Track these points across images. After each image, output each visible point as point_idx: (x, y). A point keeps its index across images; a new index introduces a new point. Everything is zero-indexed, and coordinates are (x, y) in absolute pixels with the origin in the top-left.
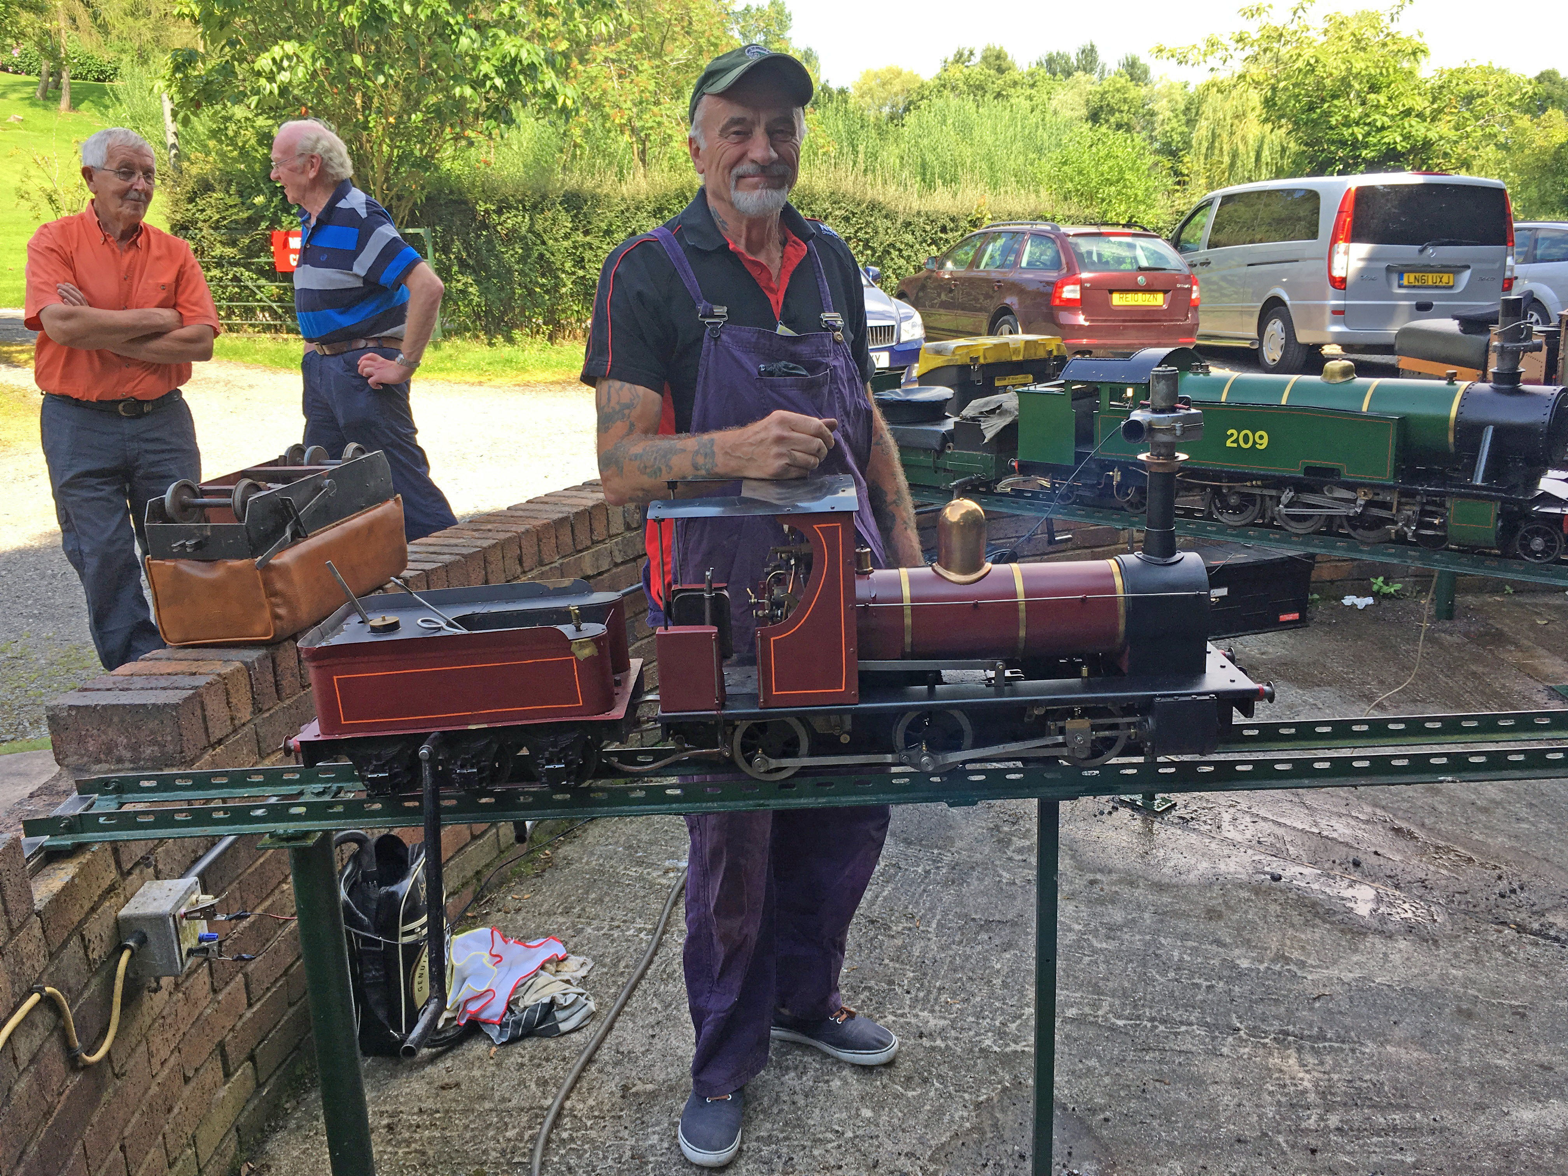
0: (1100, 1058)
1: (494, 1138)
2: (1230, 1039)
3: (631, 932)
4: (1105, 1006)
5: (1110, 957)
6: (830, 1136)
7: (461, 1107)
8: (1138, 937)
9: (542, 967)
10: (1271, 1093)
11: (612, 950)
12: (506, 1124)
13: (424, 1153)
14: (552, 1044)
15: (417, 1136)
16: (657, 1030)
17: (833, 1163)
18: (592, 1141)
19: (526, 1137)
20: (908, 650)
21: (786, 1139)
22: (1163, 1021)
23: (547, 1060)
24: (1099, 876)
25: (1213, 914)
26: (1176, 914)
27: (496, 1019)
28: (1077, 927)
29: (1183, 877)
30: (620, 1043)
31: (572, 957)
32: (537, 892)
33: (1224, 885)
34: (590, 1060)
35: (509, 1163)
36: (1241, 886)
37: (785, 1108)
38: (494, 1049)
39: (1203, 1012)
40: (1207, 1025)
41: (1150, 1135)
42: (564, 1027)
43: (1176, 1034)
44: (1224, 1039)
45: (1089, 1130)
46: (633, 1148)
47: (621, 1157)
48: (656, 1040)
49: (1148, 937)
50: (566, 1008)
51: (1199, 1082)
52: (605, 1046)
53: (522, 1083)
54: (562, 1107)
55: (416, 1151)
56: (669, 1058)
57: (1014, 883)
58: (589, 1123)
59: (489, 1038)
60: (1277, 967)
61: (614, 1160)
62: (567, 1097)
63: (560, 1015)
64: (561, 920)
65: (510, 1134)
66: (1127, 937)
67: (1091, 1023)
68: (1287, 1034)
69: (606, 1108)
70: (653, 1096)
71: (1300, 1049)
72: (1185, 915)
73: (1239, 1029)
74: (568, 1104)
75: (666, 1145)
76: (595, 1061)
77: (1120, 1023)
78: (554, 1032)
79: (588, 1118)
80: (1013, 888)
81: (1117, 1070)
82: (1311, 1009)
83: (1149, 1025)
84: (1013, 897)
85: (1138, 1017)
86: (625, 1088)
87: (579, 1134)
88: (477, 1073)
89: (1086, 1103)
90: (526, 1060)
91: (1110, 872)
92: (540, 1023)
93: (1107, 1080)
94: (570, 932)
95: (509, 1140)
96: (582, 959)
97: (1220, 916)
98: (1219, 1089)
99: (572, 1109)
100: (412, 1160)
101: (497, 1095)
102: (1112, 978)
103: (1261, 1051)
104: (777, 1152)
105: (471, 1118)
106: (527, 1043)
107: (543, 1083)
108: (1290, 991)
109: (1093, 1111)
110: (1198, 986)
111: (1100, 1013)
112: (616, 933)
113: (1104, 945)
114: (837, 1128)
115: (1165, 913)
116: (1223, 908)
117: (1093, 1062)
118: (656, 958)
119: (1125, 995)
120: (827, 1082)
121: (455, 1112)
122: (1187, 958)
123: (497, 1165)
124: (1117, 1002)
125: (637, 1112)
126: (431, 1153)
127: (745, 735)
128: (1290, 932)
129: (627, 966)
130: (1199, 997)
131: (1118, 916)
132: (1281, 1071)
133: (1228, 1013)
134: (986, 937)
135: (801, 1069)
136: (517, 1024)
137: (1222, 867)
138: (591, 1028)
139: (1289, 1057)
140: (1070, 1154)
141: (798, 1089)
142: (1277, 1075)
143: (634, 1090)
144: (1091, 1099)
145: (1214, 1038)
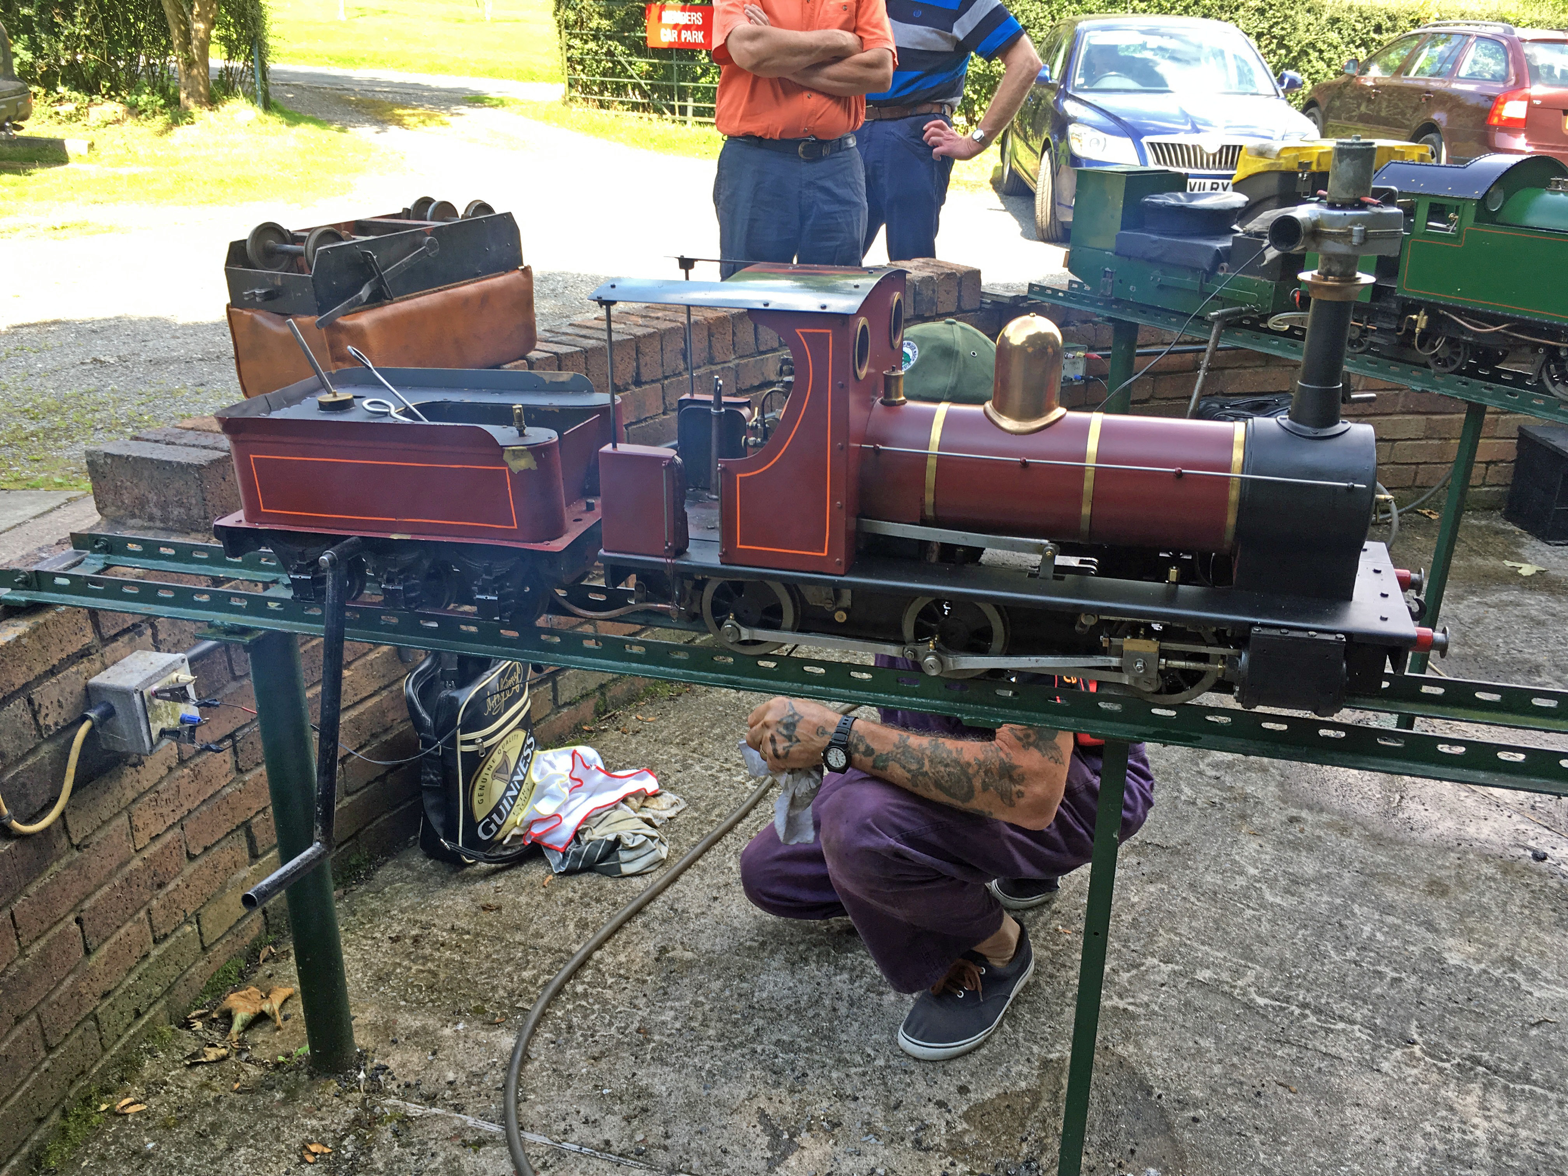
0: (1218, 1038)
1: (510, 975)
2: (1398, 1053)
3: (739, 778)
4: (1251, 976)
5: (1281, 915)
6: (858, 1059)
7: (492, 933)
8: (1325, 898)
9: (624, 800)
10: (1427, 1136)
11: (711, 795)
12: (528, 962)
13: (435, 974)
14: (609, 884)
15: (437, 955)
16: (723, 892)
17: (849, 1092)
18: (606, 1002)
19: (540, 982)
20: (930, 513)
21: (809, 1050)
22: (1318, 1011)
23: (598, 901)
24: (1304, 814)
25: (1437, 888)
26: (1386, 879)
27: (560, 847)
28: (1252, 871)
29: (1414, 834)
30: (678, 899)
31: (668, 794)
32: (662, 716)
33: (1466, 852)
34: (639, 911)
35: (512, 1007)
36: (1486, 857)
37: (823, 1013)
38: (551, 877)
39: (1376, 1010)
40: (1374, 1028)
41: (1245, 1155)
42: (626, 869)
43: (1328, 1031)
44: (1389, 1051)
45: (1169, 1127)
46: (643, 1020)
47: (626, 1028)
48: (717, 904)
49: (1338, 901)
50: (631, 849)
51: (1336, 1099)
52: (662, 898)
53: (563, 920)
54: (588, 956)
55: (430, 971)
56: (722, 927)
57: (1194, 803)
58: (610, 981)
59: (550, 865)
60: (1497, 973)
61: (618, 1028)
62: (599, 947)
63: (624, 856)
64: (674, 751)
65: (526, 974)
66: (1312, 895)
67: (1224, 993)
68: (1478, 1062)
69: (634, 968)
70: (689, 965)
71: (1488, 1086)
72: (1400, 882)
73: (1414, 1043)
74: (597, 955)
75: (678, 1025)
76: (644, 913)
77: (1261, 1001)
78: (615, 872)
79: (612, 975)
80: (1191, 808)
81: (1235, 1060)
82: (1524, 1036)
83: (1297, 1011)
84: (1185, 819)
85: (1287, 1000)
86: (663, 950)
87: (594, 992)
88: (523, 899)
89: (1178, 1093)
90: (576, 897)
91: (1322, 810)
92: (601, 860)
93: (1217, 1069)
94: (678, 766)
95: (523, 981)
96: (675, 798)
97: (1444, 893)
98: (1358, 1114)
99: (600, 962)
100: (421, 980)
101: (532, 930)
102: (1272, 942)
103: (1434, 1077)
104: (793, 1062)
105: (498, 947)
106: (585, 878)
107: (583, 925)
108: (1504, 1006)
109: (1183, 1105)
110: (1380, 975)
111: (1240, 983)
112: (723, 777)
113: (1278, 900)
114: (869, 1051)
115: (1372, 875)
116: (1452, 883)
117: (1207, 1043)
118: (753, 813)
119: (1281, 968)
120: (881, 994)
121: (484, 937)
122: (1379, 936)
123: (500, 1005)
124: (1267, 974)
125: (664, 980)
126: (442, 976)
127: (717, 593)
128: (1533, 930)
129: (720, 816)
130: (1378, 990)
131: (1309, 866)
132: (1451, 1109)
133: (1407, 1019)
134: (1135, 862)
135: (857, 972)
136: (577, 856)
137: (1471, 830)
138: (656, 876)
139: (1468, 1093)
140: (1132, 1152)
141: (845, 995)
142: (1444, 1113)
143: (670, 954)
144: (1186, 1089)
145: (1376, 1047)
